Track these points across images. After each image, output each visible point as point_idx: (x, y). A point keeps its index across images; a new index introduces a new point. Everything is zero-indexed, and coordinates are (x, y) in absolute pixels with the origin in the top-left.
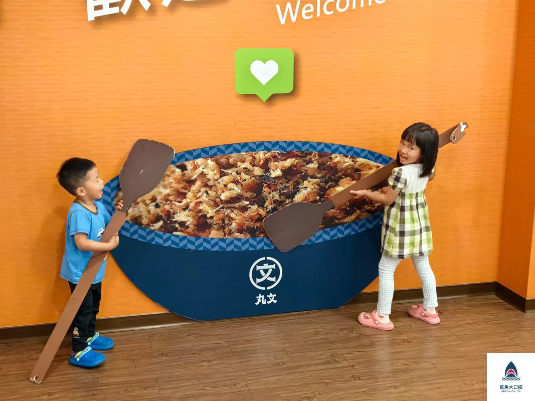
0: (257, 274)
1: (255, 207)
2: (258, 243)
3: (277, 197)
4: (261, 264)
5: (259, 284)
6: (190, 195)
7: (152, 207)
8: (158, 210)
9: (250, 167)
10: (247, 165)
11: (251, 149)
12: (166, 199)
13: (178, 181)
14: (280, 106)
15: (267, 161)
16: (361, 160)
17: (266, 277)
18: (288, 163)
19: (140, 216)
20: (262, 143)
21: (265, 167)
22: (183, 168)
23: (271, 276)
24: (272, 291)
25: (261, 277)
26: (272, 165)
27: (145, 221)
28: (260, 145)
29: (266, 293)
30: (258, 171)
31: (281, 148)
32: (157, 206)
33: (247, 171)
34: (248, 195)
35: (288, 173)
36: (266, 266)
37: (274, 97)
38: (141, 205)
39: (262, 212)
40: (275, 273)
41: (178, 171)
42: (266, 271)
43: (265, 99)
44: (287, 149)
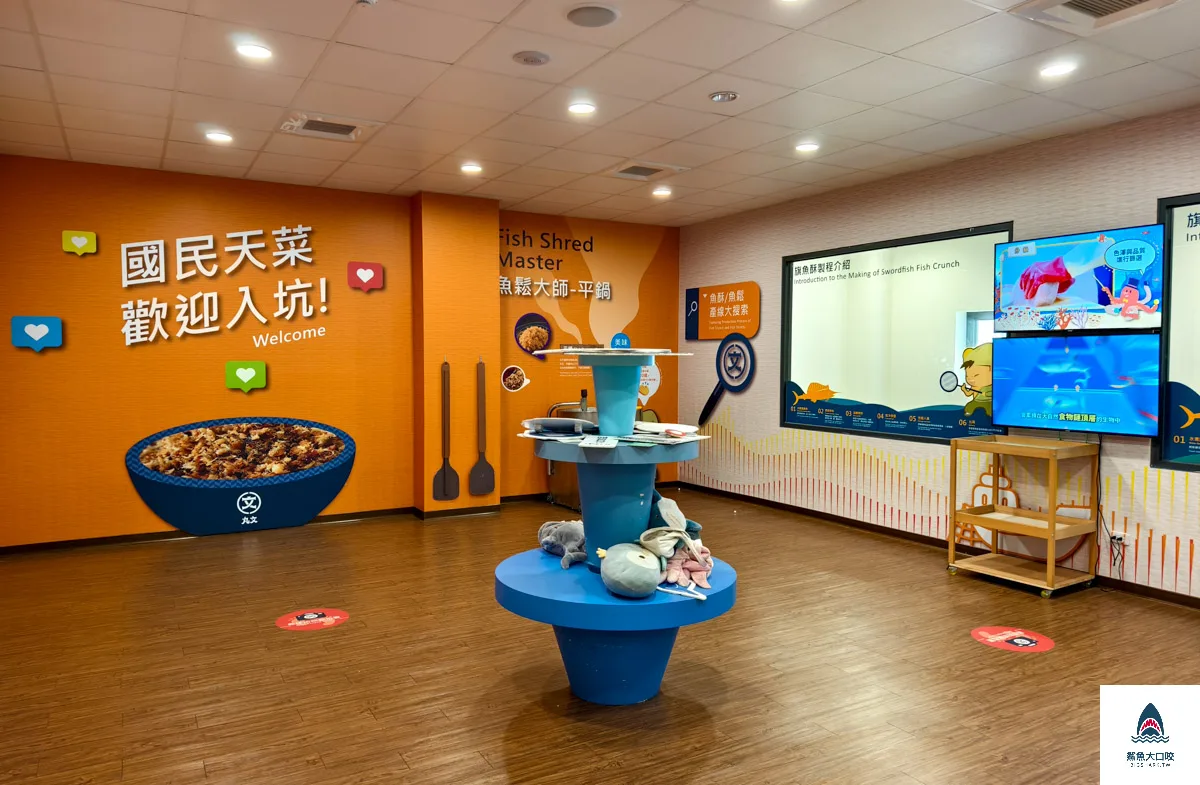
0: (242, 504)
1: (241, 459)
2: (244, 483)
3: (256, 452)
4: (245, 497)
5: (245, 510)
6: (194, 451)
7: (167, 460)
8: (171, 461)
9: (236, 433)
10: (234, 432)
11: (237, 422)
12: (177, 454)
13: (186, 443)
14: (258, 395)
15: (249, 429)
16: (314, 429)
17: (249, 505)
18: (264, 430)
19: (158, 466)
20: (245, 418)
21: (247, 433)
22: (189, 434)
23: (253, 504)
24: (254, 515)
25: (245, 505)
26: (252, 432)
27: (161, 469)
28: (244, 420)
29: (249, 516)
30: (242, 436)
31: (258, 421)
32: (170, 459)
33: (234, 435)
34: (235, 451)
35: (263, 437)
36: (249, 498)
37: (252, 391)
38: (159, 458)
39: (246, 462)
40: (256, 503)
41: (186, 436)
42: (249, 501)
43: (246, 390)
44: (263, 422)
